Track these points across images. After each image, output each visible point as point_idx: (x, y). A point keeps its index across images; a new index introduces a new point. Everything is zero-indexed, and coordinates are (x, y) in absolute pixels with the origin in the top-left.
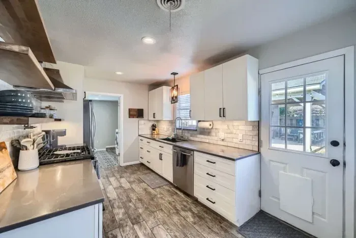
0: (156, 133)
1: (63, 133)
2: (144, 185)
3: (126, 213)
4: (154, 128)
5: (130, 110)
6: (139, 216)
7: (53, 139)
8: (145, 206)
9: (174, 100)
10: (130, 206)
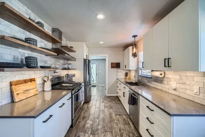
0: (128, 78)
1: (74, 76)
2: (111, 111)
3: (92, 125)
4: (126, 74)
5: (112, 64)
6: (97, 130)
7: (70, 78)
8: (104, 125)
9: (135, 55)
10: (96, 121)
